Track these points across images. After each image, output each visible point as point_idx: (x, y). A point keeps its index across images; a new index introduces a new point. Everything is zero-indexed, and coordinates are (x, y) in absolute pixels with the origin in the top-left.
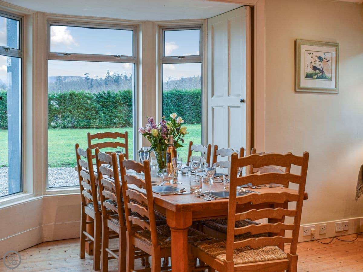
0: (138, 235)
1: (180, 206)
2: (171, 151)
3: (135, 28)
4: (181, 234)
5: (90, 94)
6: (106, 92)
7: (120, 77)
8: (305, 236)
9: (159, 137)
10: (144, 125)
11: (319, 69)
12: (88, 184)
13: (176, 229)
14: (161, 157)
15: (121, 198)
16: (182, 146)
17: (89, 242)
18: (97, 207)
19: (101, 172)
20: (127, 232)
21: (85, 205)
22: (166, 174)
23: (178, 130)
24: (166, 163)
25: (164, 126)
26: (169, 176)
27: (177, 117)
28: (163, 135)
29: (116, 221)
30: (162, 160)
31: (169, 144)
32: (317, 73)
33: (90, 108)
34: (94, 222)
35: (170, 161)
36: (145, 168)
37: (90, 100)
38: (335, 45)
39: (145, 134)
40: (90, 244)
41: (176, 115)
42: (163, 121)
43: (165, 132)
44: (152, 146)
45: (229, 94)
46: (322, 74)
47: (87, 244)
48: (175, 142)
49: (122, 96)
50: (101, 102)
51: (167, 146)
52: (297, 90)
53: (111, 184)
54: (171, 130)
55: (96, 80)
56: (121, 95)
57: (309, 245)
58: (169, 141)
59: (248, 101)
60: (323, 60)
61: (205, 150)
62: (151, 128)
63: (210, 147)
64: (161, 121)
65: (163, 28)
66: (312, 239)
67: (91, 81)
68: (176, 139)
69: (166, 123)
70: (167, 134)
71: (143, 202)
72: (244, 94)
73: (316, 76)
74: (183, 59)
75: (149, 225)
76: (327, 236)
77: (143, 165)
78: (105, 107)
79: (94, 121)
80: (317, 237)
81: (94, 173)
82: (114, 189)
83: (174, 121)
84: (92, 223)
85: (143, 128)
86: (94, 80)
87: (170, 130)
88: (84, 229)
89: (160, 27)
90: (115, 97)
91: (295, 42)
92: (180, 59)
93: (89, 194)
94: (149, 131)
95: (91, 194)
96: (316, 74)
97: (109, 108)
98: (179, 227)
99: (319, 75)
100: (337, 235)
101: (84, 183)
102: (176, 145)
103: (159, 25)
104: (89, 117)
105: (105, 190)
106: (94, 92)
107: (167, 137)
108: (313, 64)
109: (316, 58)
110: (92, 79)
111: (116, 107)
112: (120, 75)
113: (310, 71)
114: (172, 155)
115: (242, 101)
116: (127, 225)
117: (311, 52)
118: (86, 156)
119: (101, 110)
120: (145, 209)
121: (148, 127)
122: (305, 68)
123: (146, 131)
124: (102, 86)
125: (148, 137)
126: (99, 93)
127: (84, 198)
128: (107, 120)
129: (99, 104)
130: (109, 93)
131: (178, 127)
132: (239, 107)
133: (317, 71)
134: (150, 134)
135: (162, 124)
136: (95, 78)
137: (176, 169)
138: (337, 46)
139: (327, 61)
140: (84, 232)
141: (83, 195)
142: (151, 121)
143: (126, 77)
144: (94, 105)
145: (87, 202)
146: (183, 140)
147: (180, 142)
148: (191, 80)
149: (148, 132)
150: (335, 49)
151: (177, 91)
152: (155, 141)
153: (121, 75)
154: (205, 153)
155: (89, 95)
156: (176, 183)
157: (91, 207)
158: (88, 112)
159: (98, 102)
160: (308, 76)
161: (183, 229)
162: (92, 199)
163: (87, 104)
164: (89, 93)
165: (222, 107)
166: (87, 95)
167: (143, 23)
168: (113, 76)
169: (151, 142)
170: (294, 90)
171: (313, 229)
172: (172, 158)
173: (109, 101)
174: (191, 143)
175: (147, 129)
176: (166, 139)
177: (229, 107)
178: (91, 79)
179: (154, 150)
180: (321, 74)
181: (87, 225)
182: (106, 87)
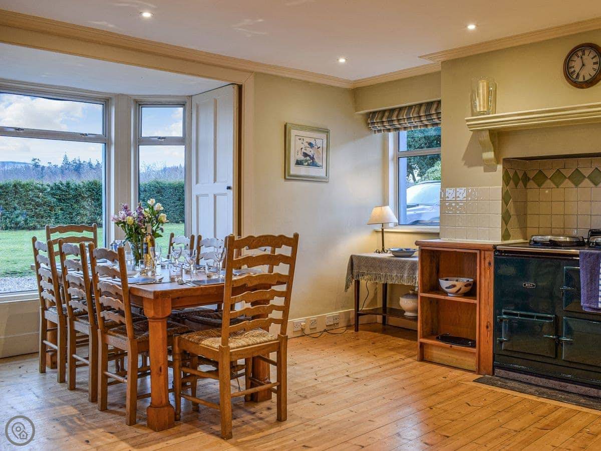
0: (112, 333)
1: (158, 292)
2: (148, 241)
3: (106, 102)
4: (160, 324)
5: (42, 185)
6: (64, 182)
7: (83, 164)
8: (296, 331)
9: (134, 225)
10: (116, 213)
11: (309, 156)
12: (50, 283)
13: (154, 318)
14: (138, 248)
15: (91, 293)
16: (161, 236)
17: (50, 353)
18: (61, 310)
19: (66, 266)
20: (99, 330)
21: (45, 309)
22: (142, 266)
23: (157, 218)
24: (143, 255)
25: (141, 213)
26: (146, 268)
27: (155, 204)
28: (139, 223)
29: (85, 322)
30: (138, 252)
31: (146, 233)
32: (308, 160)
33: (43, 203)
34: (57, 329)
35: (147, 252)
36: (119, 256)
37: (42, 193)
38: (327, 132)
39: (118, 223)
40: (52, 356)
41: (154, 202)
42: (140, 207)
43: (142, 220)
44: (127, 237)
45: (215, 181)
46: (313, 161)
47: (49, 355)
48: (153, 231)
49: (87, 188)
50: (57, 196)
51: (144, 235)
52: (287, 177)
53: (78, 278)
54: (149, 218)
55: (49, 168)
56: (84, 187)
57: (300, 340)
58: (146, 230)
59: (236, 188)
60: (313, 147)
61: (188, 241)
62: (126, 215)
63: (193, 237)
64: (137, 208)
65: (140, 104)
66: (302, 334)
67: (42, 168)
68: (154, 228)
69: (143, 210)
70: (144, 222)
71: (117, 294)
72: (230, 180)
73: (307, 163)
74: (163, 140)
75: (124, 317)
76: (318, 330)
77: (117, 253)
78: (63, 201)
79: (48, 219)
80: (307, 331)
81: (57, 270)
82: (83, 284)
83: (153, 207)
84: (54, 331)
85: (116, 216)
86: (46, 168)
87: (147, 218)
88: (44, 338)
89: (136, 102)
90: (76, 189)
91: (285, 126)
92: (160, 140)
93: (51, 294)
94: (124, 219)
95: (53, 295)
96: (306, 161)
97: (68, 203)
98: (157, 317)
99: (309, 162)
100: (328, 328)
101: (45, 283)
102: (155, 235)
103: (135, 100)
104: (40, 214)
105: (71, 287)
106: (48, 182)
107: (144, 225)
108: (303, 150)
109: (307, 144)
110: (43, 167)
111: (77, 202)
112: (82, 162)
113: (301, 158)
114: (150, 244)
115: (229, 188)
116: (99, 322)
117: (302, 138)
118: (47, 250)
119: (58, 206)
120: (119, 301)
121: (122, 215)
122: (295, 155)
123: (120, 219)
124: (57, 176)
125: (122, 226)
126: (55, 184)
127: (43, 300)
128: (65, 218)
129: (55, 198)
130: (68, 184)
131: (157, 215)
132: (225, 194)
133: (308, 158)
134: (124, 223)
135: (138, 211)
136: (46, 165)
137: (155, 260)
138: (328, 132)
139: (318, 148)
140: (44, 342)
141: (43, 297)
142: (126, 208)
143: (90, 165)
144: (47, 199)
145: (48, 305)
146: (162, 230)
147: (159, 232)
148: (176, 171)
149: (122, 221)
150: (326, 136)
151: (157, 183)
152: (131, 230)
153: (84, 162)
154: (187, 245)
155: (40, 186)
156: (154, 275)
157: (53, 311)
158: (39, 208)
159: (53, 195)
160: (299, 163)
161: (162, 319)
162: (55, 301)
163: (38, 197)
164: (41, 183)
165: (207, 195)
166: (38, 185)
167: (115, 96)
168: (72, 163)
169: (126, 232)
170: (283, 177)
171: (303, 324)
172: (150, 248)
173: (69, 194)
174: (172, 235)
175: (121, 217)
176: (143, 228)
177: (215, 195)
178: (41, 166)
179: (129, 241)
180: (311, 161)
181: (49, 333)
182: (63, 177)
